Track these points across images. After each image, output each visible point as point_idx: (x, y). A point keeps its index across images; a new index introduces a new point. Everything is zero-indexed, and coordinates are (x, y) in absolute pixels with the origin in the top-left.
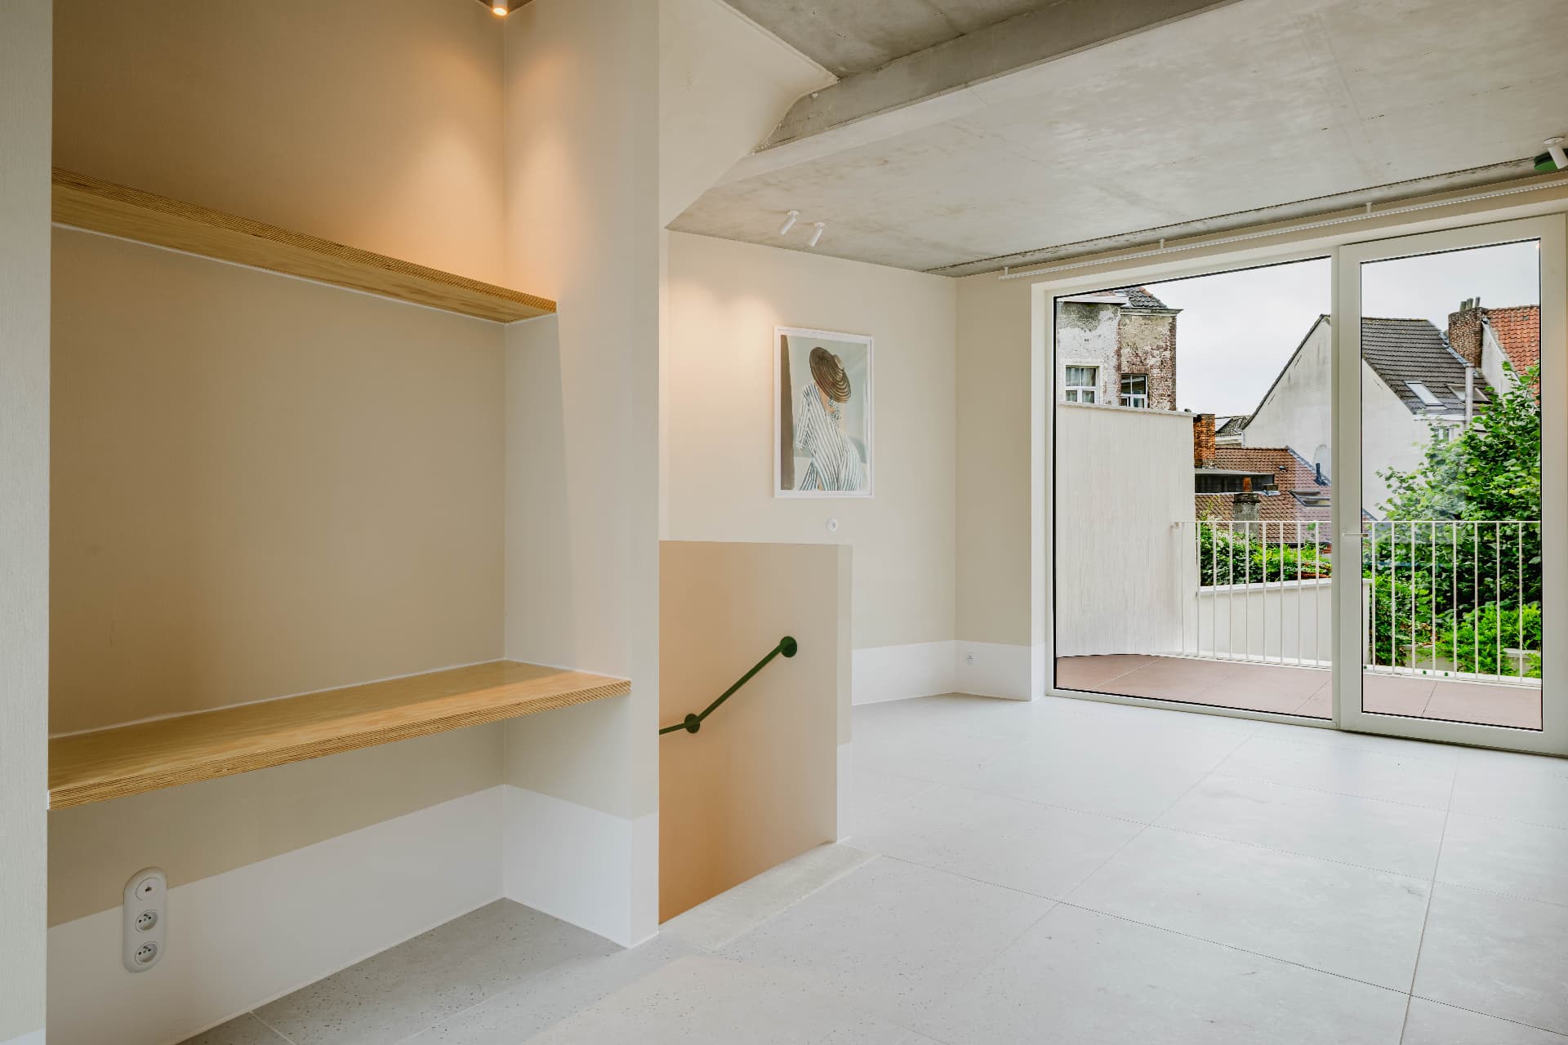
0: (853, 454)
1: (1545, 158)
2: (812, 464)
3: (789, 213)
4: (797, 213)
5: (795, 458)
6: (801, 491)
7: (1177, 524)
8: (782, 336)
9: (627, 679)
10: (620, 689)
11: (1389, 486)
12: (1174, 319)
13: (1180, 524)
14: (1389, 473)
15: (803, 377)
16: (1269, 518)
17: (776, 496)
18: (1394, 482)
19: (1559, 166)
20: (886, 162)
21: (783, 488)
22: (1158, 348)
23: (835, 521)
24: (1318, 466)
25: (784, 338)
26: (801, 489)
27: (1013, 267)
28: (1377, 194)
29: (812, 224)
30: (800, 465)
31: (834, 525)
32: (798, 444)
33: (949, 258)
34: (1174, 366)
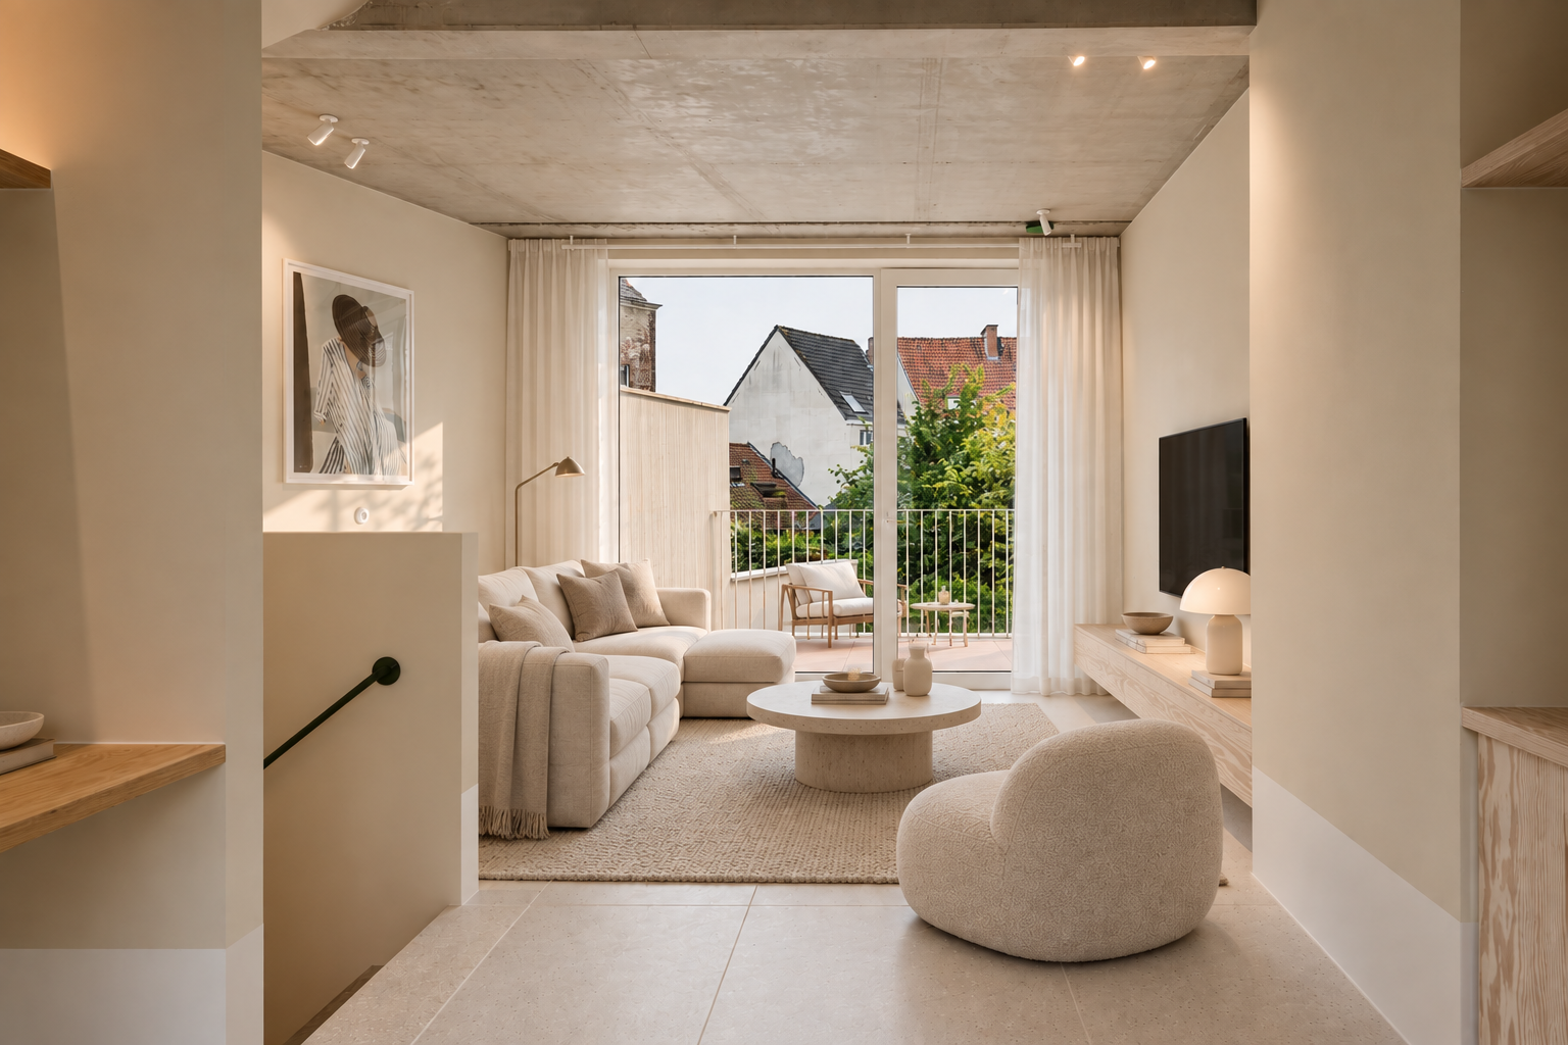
0: (389, 428)
1: (1034, 224)
2: (336, 441)
3: (322, 119)
4: (336, 120)
5: (314, 432)
6: (323, 474)
7: (715, 513)
8: (295, 273)
9: (213, 742)
10: (211, 760)
11: (838, 482)
12: (653, 315)
13: (719, 514)
14: (837, 469)
15: (323, 332)
16: (754, 508)
17: (288, 480)
18: (841, 477)
19: (1046, 234)
20: (482, 87)
21: (297, 470)
22: (640, 340)
23: (367, 511)
24: (774, 460)
25: (297, 277)
26: (321, 472)
27: (579, 238)
28: (917, 229)
29: (351, 139)
30: (321, 442)
31: (365, 516)
32: (318, 415)
33: (511, 213)
34: (653, 360)
